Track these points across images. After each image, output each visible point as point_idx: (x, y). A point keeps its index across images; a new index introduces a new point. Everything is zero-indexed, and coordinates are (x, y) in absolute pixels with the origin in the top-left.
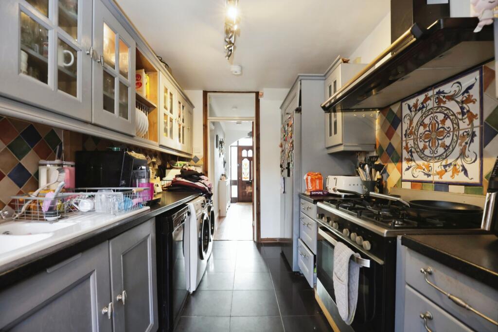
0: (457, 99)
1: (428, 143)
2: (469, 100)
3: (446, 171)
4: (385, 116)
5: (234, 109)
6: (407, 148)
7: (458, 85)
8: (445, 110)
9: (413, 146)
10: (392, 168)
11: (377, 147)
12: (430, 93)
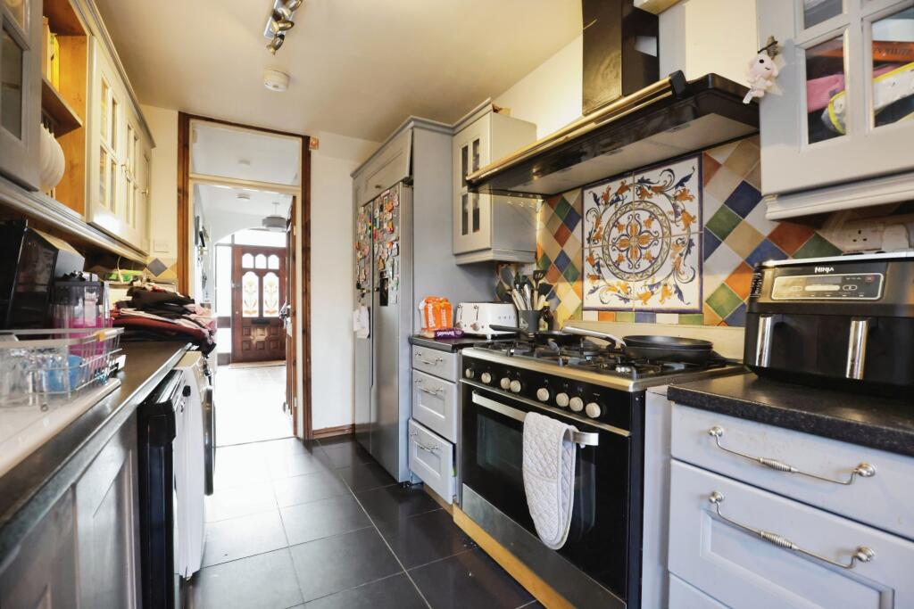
0: (668, 193)
1: (625, 253)
2: (684, 196)
3: (653, 293)
4: (553, 208)
5: (244, 165)
6: (591, 259)
7: (669, 173)
8: (651, 207)
9: (601, 256)
10: (565, 290)
11: (540, 256)
12: (629, 181)
